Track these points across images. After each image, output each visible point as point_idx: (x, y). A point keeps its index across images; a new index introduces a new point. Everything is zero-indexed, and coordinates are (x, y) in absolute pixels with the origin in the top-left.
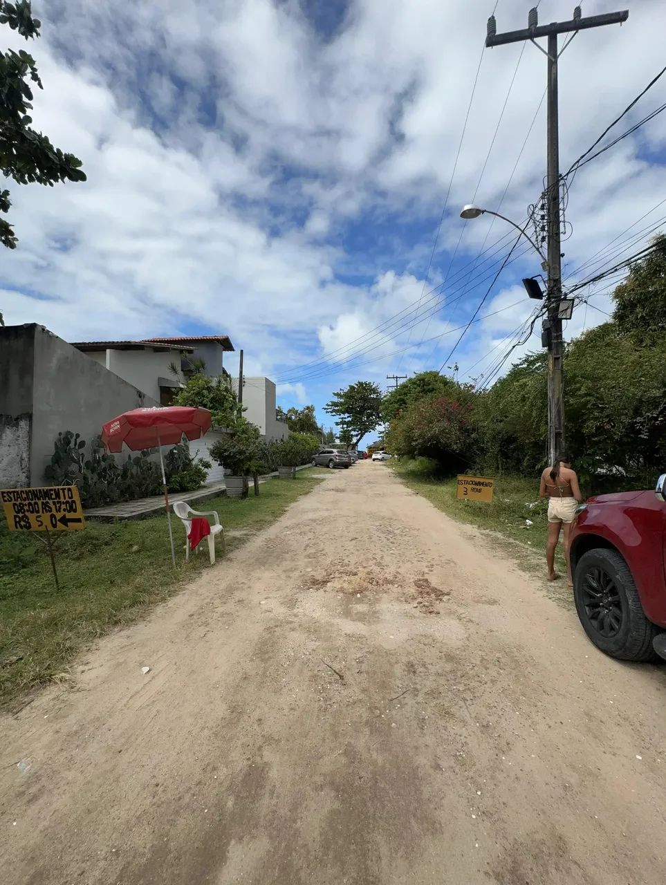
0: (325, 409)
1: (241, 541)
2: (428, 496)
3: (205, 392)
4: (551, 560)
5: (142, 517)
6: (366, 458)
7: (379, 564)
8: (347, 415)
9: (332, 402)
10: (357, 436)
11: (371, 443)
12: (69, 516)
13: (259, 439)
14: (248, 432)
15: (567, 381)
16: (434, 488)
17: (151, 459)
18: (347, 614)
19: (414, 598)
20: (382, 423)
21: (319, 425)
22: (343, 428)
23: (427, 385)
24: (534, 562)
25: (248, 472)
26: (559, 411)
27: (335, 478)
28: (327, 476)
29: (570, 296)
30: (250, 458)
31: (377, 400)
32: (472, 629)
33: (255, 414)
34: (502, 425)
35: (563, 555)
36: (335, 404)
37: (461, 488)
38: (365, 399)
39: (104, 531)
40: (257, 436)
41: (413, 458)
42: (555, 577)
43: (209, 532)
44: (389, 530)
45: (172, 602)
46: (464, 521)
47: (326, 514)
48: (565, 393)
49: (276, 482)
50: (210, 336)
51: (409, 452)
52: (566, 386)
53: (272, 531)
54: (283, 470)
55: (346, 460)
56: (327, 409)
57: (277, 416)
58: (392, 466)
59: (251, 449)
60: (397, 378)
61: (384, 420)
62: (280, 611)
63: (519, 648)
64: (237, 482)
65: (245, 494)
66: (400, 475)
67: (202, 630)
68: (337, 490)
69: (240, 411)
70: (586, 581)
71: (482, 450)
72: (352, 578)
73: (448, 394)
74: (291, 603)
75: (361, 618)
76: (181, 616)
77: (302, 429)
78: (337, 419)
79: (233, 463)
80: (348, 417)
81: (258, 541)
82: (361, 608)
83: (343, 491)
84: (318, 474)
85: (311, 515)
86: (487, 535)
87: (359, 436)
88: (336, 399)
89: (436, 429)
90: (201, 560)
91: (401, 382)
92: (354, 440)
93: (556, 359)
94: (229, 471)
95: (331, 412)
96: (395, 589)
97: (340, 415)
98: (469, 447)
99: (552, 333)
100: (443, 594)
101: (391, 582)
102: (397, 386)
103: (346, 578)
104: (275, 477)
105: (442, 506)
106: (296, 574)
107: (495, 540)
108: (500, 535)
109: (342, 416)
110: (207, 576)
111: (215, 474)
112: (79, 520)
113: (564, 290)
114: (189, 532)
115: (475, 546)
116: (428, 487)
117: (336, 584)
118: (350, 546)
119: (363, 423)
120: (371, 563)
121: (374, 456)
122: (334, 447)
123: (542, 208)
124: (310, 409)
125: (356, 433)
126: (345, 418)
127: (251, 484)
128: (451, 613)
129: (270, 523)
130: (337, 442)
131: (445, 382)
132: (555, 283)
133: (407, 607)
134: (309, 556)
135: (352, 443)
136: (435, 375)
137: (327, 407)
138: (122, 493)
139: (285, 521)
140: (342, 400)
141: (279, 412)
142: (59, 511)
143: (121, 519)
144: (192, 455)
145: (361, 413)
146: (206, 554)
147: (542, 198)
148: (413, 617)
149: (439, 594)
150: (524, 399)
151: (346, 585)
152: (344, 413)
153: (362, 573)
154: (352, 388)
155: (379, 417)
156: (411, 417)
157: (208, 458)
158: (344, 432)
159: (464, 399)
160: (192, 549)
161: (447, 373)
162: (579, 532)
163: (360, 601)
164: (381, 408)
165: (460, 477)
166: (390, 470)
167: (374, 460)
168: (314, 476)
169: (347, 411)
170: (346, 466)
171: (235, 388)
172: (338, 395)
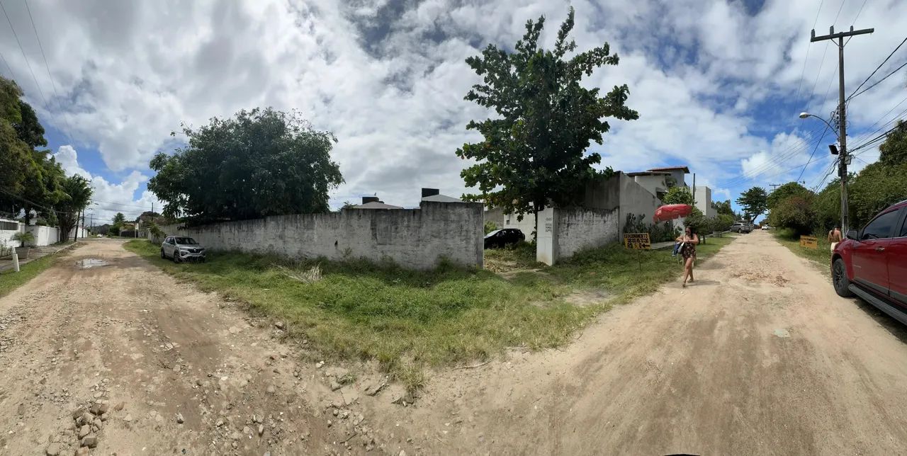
0: (736, 202)
2: (788, 247)
3: (678, 194)
6: (759, 229)
7: (762, 271)
11: (761, 220)
12: (646, 244)
13: (703, 218)
14: (700, 214)
16: (792, 243)
20: (767, 210)
21: (733, 210)
22: (746, 212)
23: (791, 190)
26: (846, 205)
27: (742, 238)
28: (738, 237)
29: (849, 154)
31: (765, 198)
33: (701, 205)
36: (741, 199)
37: (803, 242)
38: (758, 196)
40: (702, 216)
41: (784, 229)
46: (803, 257)
49: (712, 238)
50: (679, 166)
51: (780, 225)
54: (716, 233)
55: (748, 229)
57: (713, 206)
58: (772, 232)
59: (702, 222)
60: (775, 185)
61: (768, 208)
66: (776, 237)
68: (744, 243)
69: (693, 203)
73: (802, 194)
77: (724, 213)
78: (743, 207)
80: (749, 206)
82: (754, 284)
83: (746, 243)
84: (734, 235)
86: (812, 263)
87: (755, 217)
88: (742, 197)
89: (793, 214)
91: (777, 187)
92: (752, 218)
93: (844, 182)
95: (739, 204)
98: (811, 222)
99: (843, 170)
100: (787, 281)
102: (775, 190)
103: (748, 275)
104: (712, 236)
105: (795, 251)
106: (727, 273)
107: (815, 265)
108: (817, 262)
109: (745, 205)
113: (847, 151)
115: (805, 267)
116: (789, 243)
117: (743, 276)
118: (749, 264)
119: (756, 210)
121: (763, 227)
122: (741, 222)
124: (728, 202)
125: (753, 215)
126: (747, 207)
130: (743, 219)
131: (802, 189)
132: (843, 148)
133: (772, 284)
134: (732, 267)
135: (751, 220)
136: (795, 184)
140: (746, 197)
141: (713, 203)
142: (642, 242)
145: (756, 204)
149: (785, 281)
151: (748, 277)
154: (751, 190)
155: (766, 207)
156: (781, 208)
158: (747, 214)
159: (810, 197)
163: (754, 282)
164: (767, 201)
165: (803, 237)
166: (771, 235)
167: (764, 229)
168: (731, 236)
169: (748, 203)
170: (748, 232)
171: (692, 192)
172: (743, 194)
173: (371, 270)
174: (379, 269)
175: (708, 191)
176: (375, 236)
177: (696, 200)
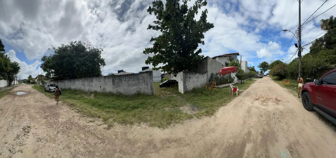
1: (242, 92)
2: (278, 83)
4: (299, 94)
5: (224, 87)
6: (265, 76)
7: (268, 96)
11: (267, 73)
12: (214, 87)
13: (244, 73)
14: (242, 71)
15: (302, 63)
17: (225, 77)
18: (262, 105)
19: (275, 102)
21: (255, 70)
23: (278, 63)
24: (296, 95)
25: (242, 79)
26: (301, 68)
27: (259, 80)
28: (257, 80)
29: (302, 48)
30: (243, 76)
31: (268, 65)
32: (285, 107)
33: (243, 68)
34: (291, 70)
35: (300, 93)
36: (259, 66)
37: (284, 82)
38: (265, 65)
39: (218, 90)
40: (244, 72)
41: (275, 76)
42: (299, 97)
43: (237, 90)
44: (270, 89)
45: (231, 103)
46: (284, 88)
47: (258, 87)
48: (302, 65)
49: (247, 81)
50: (235, 53)
51: (274, 75)
52: (302, 64)
53: (247, 90)
54: (249, 78)
55: (261, 76)
56: (257, 67)
58: (271, 78)
61: (269, 69)
62: (251, 105)
63: (293, 110)
64: (240, 81)
65: (242, 83)
66: (273, 79)
67: (237, 108)
69: (240, 67)
70: (304, 98)
71: (288, 75)
72: (263, 98)
73: (281, 64)
74: (253, 103)
75: (265, 105)
76: (233, 105)
77: (252, 71)
78: (260, 69)
79: (239, 77)
80: (262, 68)
81: (245, 92)
82: (265, 104)
83: (261, 82)
84: (255, 79)
85: (255, 87)
86: (288, 90)
88: (259, 65)
89: (279, 71)
90: (235, 95)
91: (273, 62)
92: (263, 73)
93: (300, 59)
94: (238, 79)
96: (271, 100)
98: (285, 74)
99: (299, 54)
100: (280, 101)
101: (270, 99)
103: (262, 98)
104: (247, 80)
105: (280, 85)
106: (253, 98)
107: (290, 91)
108: (290, 90)
110: (236, 98)
111: (236, 80)
112: (215, 87)
113: (301, 46)
114: (233, 90)
115: (286, 92)
117: (260, 100)
118: (262, 92)
119: (265, 69)
120: (267, 95)
121: (267, 76)
122: (258, 74)
123: (298, 31)
124: (254, 67)
125: (264, 71)
127: (243, 81)
128: (281, 104)
129: (247, 89)
130: (260, 73)
131: (281, 62)
132: (300, 45)
133: (273, 103)
134: (255, 95)
138: (220, 84)
139: (250, 88)
141: (248, 67)
142: (213, 86)
143: (220, 88)
144: (232, 76)
145: (265, 67)
146: (236, 94)
147: (298, 29)
148: (274, 105)
149: (279, 101)
150: (295, 66)
151: (262, 100)
153: (265, 97)
154: (263, 63)
156: (275, 69)
157: (235, 77)
158: (261, 71)
159: (285, 65)
160: (233, 93)
161: (281, 60)
162: (303, 89)
163: (265, 102)
164: (269, 67)
165: (284, 80)
168: (255, 80)
170: (261, 78)
171: (240, 63)
172: (260, 64)
173: (112, 96)
174: (115, 95)
175: (246, 62)
176: (114, 84)
177: (241, 66)
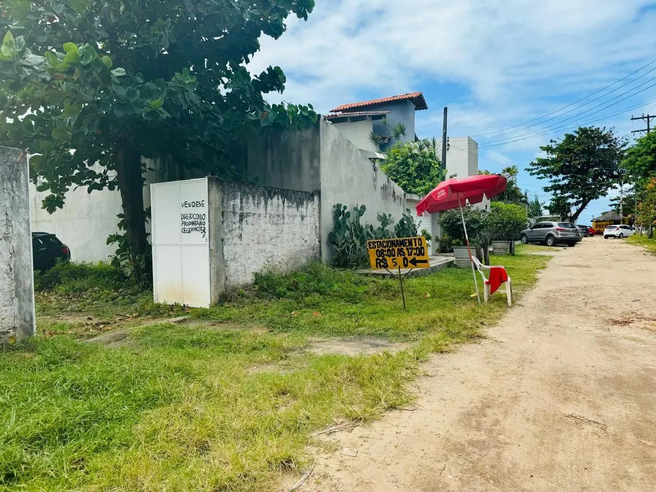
0: (529, 170)
3: (410, 161)
6: (592, 235)
8: (561, 176)
9: (539, 160)
10: (576, 204)
11: (598, 215)
12: (418, 258)
20: (617, 185)
21: (523, 192)
22: (555, 194)
36: (544, 163)
38: (590, 152)
56: (532, 170)
60: (648, 117)
61: (622, 179)
77: (503, 198)
78: (547, 182)
80: (564, 179)
87: (580, 205)
88: (544, 155)
92: (574, 210)
95: (538, 174)
97: (551, 177)
102: (648, 130)
109: (554, 178)
112: (425, 262)
119: (587, 187)
124: (510, 171)
125: (574, 200)
126: (559, 181)
130: (547, 212)
135: (569, 215)
137: (531, 167)
140: (554, 156)
142: (410, 254)
145: (584, 171)
152: (556, 174)
154: (570, 138)
155: (614, 177)
158: (558, 200)
164: (617, 162)
167: (607, 237)
169: (562, 171)
172: (548, 149)
